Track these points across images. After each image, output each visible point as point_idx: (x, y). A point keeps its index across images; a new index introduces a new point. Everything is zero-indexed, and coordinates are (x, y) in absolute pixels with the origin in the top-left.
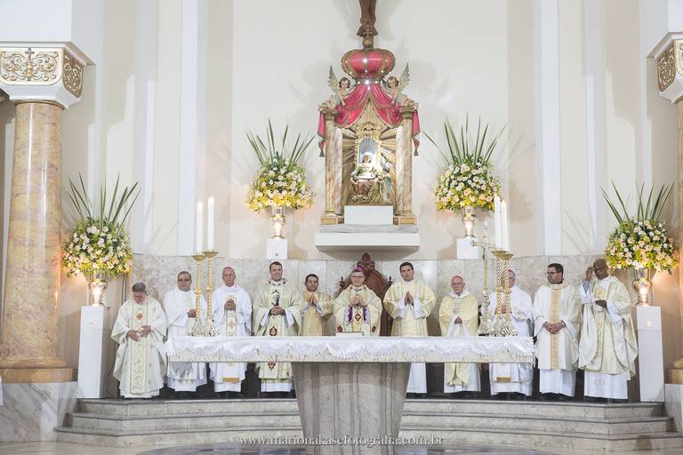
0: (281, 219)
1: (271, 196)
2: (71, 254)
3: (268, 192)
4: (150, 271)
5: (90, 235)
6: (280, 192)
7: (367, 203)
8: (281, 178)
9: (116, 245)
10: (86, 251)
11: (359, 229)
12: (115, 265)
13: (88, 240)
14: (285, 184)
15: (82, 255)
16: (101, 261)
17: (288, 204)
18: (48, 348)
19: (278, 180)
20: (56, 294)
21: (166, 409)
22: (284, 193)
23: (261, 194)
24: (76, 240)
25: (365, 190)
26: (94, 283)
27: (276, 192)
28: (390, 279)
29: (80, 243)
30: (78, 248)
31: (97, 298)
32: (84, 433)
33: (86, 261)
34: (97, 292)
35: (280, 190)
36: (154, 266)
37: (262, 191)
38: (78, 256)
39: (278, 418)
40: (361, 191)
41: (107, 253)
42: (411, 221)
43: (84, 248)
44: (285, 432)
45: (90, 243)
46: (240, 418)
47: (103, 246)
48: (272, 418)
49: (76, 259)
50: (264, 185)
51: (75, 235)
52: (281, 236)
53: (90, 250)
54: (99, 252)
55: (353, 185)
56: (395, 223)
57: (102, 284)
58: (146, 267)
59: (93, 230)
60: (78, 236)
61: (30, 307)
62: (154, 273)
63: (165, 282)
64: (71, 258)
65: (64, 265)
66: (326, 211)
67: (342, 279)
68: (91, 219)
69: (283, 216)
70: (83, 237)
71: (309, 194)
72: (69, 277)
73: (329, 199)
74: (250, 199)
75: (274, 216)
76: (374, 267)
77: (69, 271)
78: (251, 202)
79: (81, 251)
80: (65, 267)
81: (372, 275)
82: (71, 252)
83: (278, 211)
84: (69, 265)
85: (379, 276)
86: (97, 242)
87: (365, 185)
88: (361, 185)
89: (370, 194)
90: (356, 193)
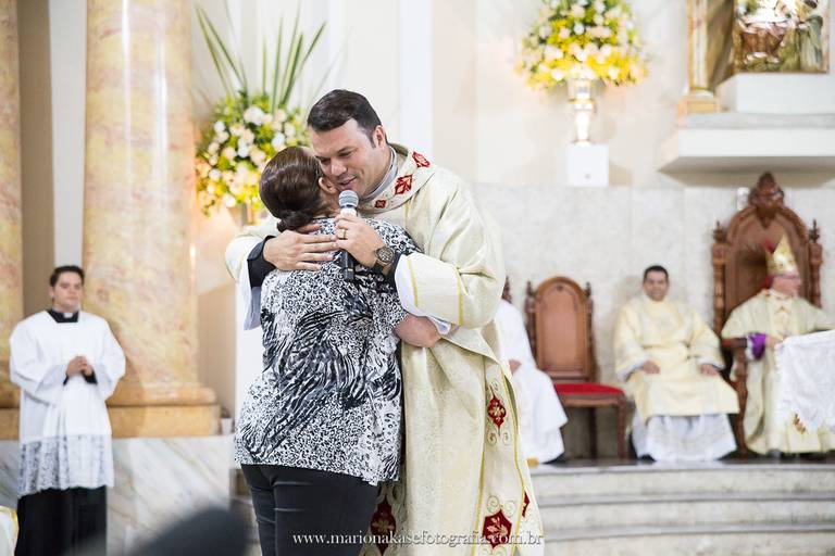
0: (590, 106)
2: (215, 167)
3: (575, 48)
5: (252, 126)
6: (600, 46)
7: (776, 70)
8: (598, 19)
10: (248, 159)
13: (250, 136)
14: (604, 33)
15: (242, 167)
18: (186, 364)
19: (593, 24)
20: (193, 252)
22: (607, 50)
23: (558, 54)
24: (223, 137)
25: (772, 43)
27: (594, 46)
28: (815, 223)
29: (232, 142)
30: (230, 153)
35: (600, 43)
37: (559, 45)
38: (232, 169)
39: (685, 506)
40: (761, 46)
43: (243, 152)
45: (255, 141)
46: (612, 508)
48: (674, 507)
49: (228, 175)
50: (565, 33)
51: (219, 126)
52: (588, 140)
53: (257, 156)
55: (743, 35)
59: (254, 115)
60: (227, 130)
61: (149, 275)
64: (215, 175)
65: (199, 190)
66: (693, 88)
67: (718, 224)
68: (244, 94)
69: (591, 99)
70: (238, 130)
71: (642, 56)
72: (206, 213)
73: (699, 63)
74: (530, 65)
75: (573, 100)
76: (781, 200)
77: (209, 202)
78: (534, 70)
79: (238, 159)
80: (202, 194)
81: (779, 217)
82: (213, 162)
83: (584, 90)
84: (211, 188)
85: (792, 218)
86: (269, 141)
87: (769, 34)
88: (762, 34)
89: (780, 53)
90: (751, 51)
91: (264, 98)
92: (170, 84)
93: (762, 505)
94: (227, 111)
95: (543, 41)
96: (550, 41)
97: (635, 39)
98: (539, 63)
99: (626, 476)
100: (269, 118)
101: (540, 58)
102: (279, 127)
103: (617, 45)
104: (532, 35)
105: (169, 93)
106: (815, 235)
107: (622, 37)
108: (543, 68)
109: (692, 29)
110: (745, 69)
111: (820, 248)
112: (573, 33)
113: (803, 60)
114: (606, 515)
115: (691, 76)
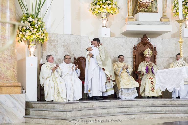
0: (106, 19)
1: (105, 7)
2: (21, 31)
3: (103, 6)
4: (54, 40)
5: (30, 22)
6: (109, 6)
7: (147, 12)
9: (42, 27)
10: (29, 29)
11: (145, 23)
12: (43, 36)
13: (29, 24)
14: (110, 2)
15: (28, 31)
16: (37, 34)
17: (112, 12)
18: (15, 77)
19: (107, 0)
20: (16, 51)
21: (79, 106)
22: (110, 6)
23: (99, 7)
25: (146, 6)
26: (31, 46)
27: (107, 5)
28: (155, 46)
30: (24, 28)
31: (32, 53)
32: (46, 119)
33: (30, 34)
34: (32, 50)
36: (56, 38)
38: (25, 32)
39: (128, 108)
40: (144, 6)
41: (39, 30)
42: (167, 20)
43: (28, 28)
44: (136, 115)
45: (31, 25)
46: (113, 109)
47: (37, 27)
48: (126, 109)
49: (24, 33)
51: (22, 21)
52: (106, 26)
53: (31, 29)
54: (35, 30)
55: (140, 4)
56: (161, 20)
57: (34, 46)
58: (52, 39)
59: (30, 19)
60: (24, 22)
61: (5, 56)
62: (55, 41)
63: (60, 46)
64: (21, 33)
65: (17, 36)
66: (129, 15)
67: (134, 46)
68: (28, 14)
69: (106, 17)
70: (26, 23)
71: (118, 8)
72: (19, 42)
73: (130, 10)
74: (93, 9)
75: (102, 17)
76: (148, 40)
77: (19, 39)
78: (94, 10)
79: (26, 29)
80: (18, 37)
81: (147, 44)
82: (20, 30)
83: (105, 15)
84: (20, 36)
85: (150, 45)
86: (34, 25)
87: (145, 4)
88: (144, 4)
89: (148, 8)
90: (142, 7)
91: (32, 15)
92: (10, 11)
93: (145, 108)
94: (24, 18)
95: (96, 4)
96: (97, 4)
97: (116, 4)
98: (95, 9)
99: (115, 102)
100: (34, 20)
101: (95, 8)
102: (36, 22)
103: (112, 5)
104: (93, 2)
105: (10, 13)
106: (155, 48)
107: (113, 3)
108: (96, 10)
109: (129, 2)
110: (140, 11)
111: (156, 51)
112: (102, 2)
113: (153, 9)
114: (111, 111)
115: (129, 13)
